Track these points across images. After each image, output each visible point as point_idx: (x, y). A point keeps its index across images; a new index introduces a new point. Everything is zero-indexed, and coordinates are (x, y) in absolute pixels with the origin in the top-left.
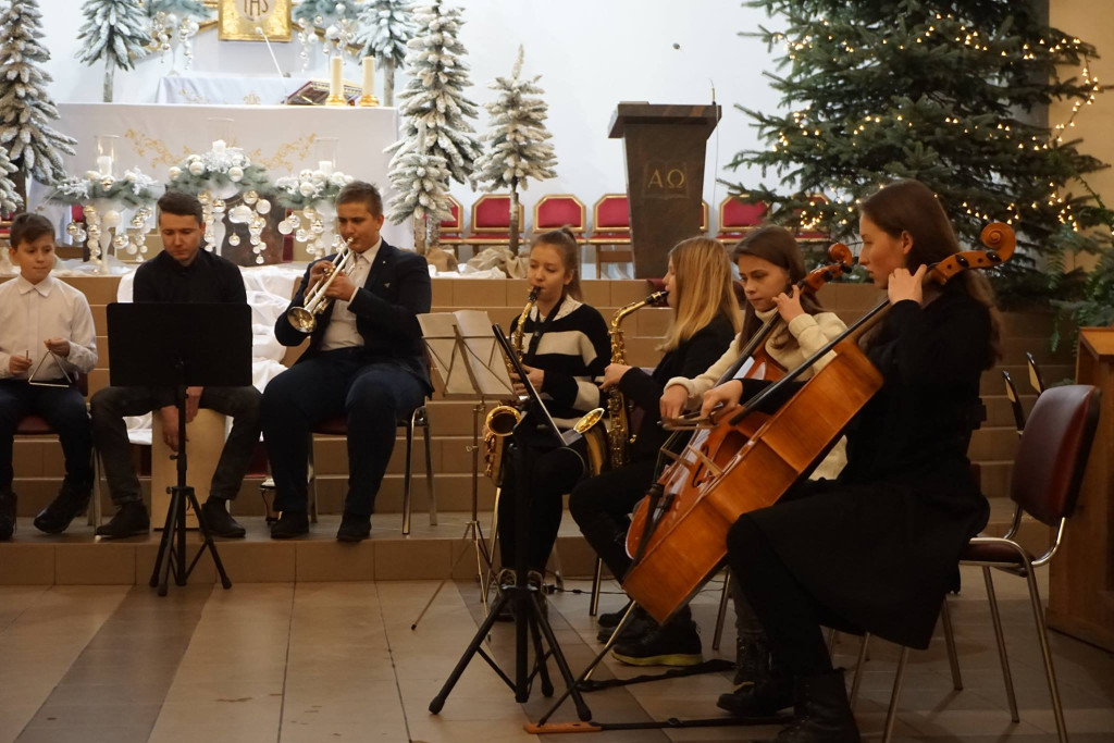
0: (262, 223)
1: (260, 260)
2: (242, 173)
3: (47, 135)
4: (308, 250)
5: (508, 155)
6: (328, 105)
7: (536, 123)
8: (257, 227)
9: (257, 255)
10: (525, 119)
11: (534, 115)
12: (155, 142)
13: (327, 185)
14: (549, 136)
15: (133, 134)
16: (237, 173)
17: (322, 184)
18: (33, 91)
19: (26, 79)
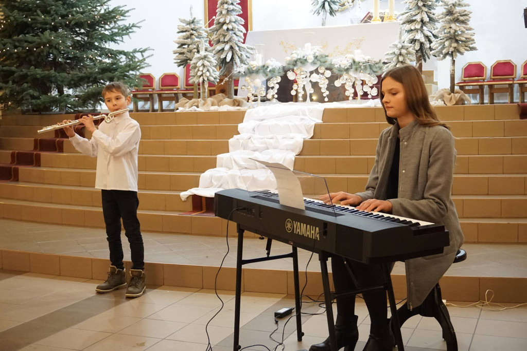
0: (327, 82)
1: (326, 99)
2: (313, 58)
3: (238, 46)
4: (346, 94)
5: (447, 40)
6: (372, 22)
7: (463, 22)
8: (324, 84)
9: (325, 97)
10: (457, 20)
11: (462, 18)
12: (292, 46)
13: (354, 62)
14: (470, 29)
15: (283, 43)
16: (311, 59)
17: (351, 61)
18: (230, 27)
19: (227, 22)
